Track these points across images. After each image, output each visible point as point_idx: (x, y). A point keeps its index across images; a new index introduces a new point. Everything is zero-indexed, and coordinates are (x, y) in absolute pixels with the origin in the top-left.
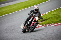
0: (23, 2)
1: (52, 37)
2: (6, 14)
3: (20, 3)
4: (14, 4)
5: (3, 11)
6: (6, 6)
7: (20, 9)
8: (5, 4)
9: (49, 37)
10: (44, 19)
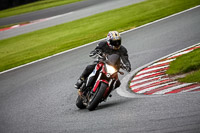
0: (123, 9)
2: (69, 47)
3: (116, 11)
10: (195, 63)
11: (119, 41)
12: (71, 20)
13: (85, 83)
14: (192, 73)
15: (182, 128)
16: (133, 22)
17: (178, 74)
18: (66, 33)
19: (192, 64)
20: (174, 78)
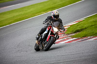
0: (45, 2)
1: (91, 57)
2: (18, 21)
3: (41, 3)
4: (31, 6)
5: (14, 17)
6: (18, 8)
7: (40, 12)
8: (16, 5)
9: (86, 58)
10: (79, 29)
12: (20, 8)
13: (42, 37)
14: (78, 33)
15: (73, 60)
18: (17, 14)
19: (78, 29)
20: (69, 36)
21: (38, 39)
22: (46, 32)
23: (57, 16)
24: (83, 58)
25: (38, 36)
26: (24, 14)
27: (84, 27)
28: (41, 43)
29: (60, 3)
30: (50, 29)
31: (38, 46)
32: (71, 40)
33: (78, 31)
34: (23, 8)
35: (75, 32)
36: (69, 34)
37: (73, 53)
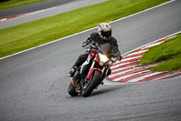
2: (51, 39)
3: (94, 6)
4: (76, 11)
10: (166, 54)
11: (110, 32)
13: (79, 71)
14: (163, 62)
15: (154, 113)
16: (110, 16)
17: (150, 64)
20: (147, 67)
21: (72, 74)
22: (86, 63)
23: (107, 34)
24: (173, 109)
25: (73, 70)
26: (62, 27)
27: (175, 52)
28: (79, 82)
29: (129, 6)
30: (93, 58)
31: (74, 88)
32: (151, 75)
33: (163, 59)
34: (61, 15)
35: (158, 61)
36: (146, 64)
37: (154, 101)
